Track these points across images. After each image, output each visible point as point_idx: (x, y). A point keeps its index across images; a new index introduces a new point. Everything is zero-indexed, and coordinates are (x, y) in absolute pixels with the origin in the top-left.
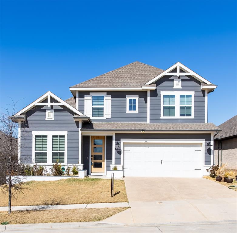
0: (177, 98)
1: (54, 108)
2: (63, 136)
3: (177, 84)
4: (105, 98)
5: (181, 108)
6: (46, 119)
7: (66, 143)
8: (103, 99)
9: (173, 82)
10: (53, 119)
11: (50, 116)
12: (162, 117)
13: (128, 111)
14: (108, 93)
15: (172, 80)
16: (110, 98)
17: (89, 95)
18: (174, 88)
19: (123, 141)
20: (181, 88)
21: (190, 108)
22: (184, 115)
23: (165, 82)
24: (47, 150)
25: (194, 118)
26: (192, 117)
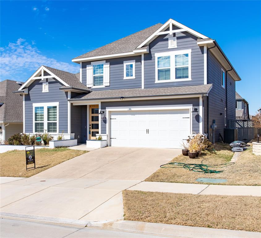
0: (173, 60)
1: (48, 81)
2: (55, 107)
3: (172, 43)
4: (104, 66)
5: (177, 70)
6: (43, 92)
7: (58, 114)
8: (103, 68)
9: (167, 42)
10: (48, 91)
11: (45, 88)
12: (157, 81)
13: (125, 78)
14: (107, 60)
15: (167, 40)
16: (109, 65)
17: (91, 64)
18: (169, 48)
19: (108, 110)
20: (176, 47)
21: (187, 69)
22: (180, 78)
23: (160, 43)
24: (43, 121)
25: (191, 80)
26: (190, 79)
